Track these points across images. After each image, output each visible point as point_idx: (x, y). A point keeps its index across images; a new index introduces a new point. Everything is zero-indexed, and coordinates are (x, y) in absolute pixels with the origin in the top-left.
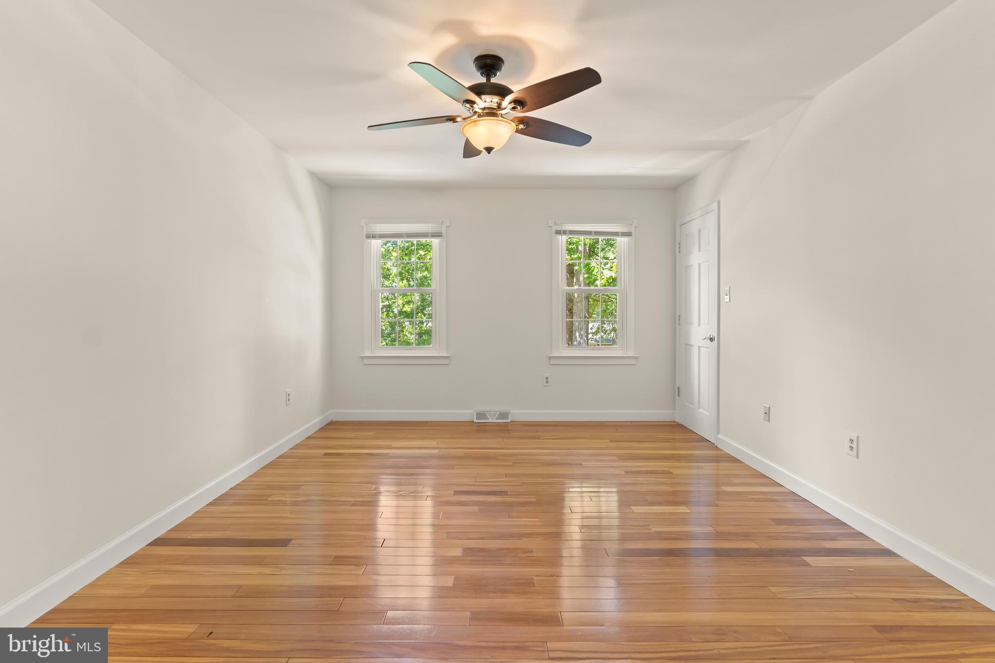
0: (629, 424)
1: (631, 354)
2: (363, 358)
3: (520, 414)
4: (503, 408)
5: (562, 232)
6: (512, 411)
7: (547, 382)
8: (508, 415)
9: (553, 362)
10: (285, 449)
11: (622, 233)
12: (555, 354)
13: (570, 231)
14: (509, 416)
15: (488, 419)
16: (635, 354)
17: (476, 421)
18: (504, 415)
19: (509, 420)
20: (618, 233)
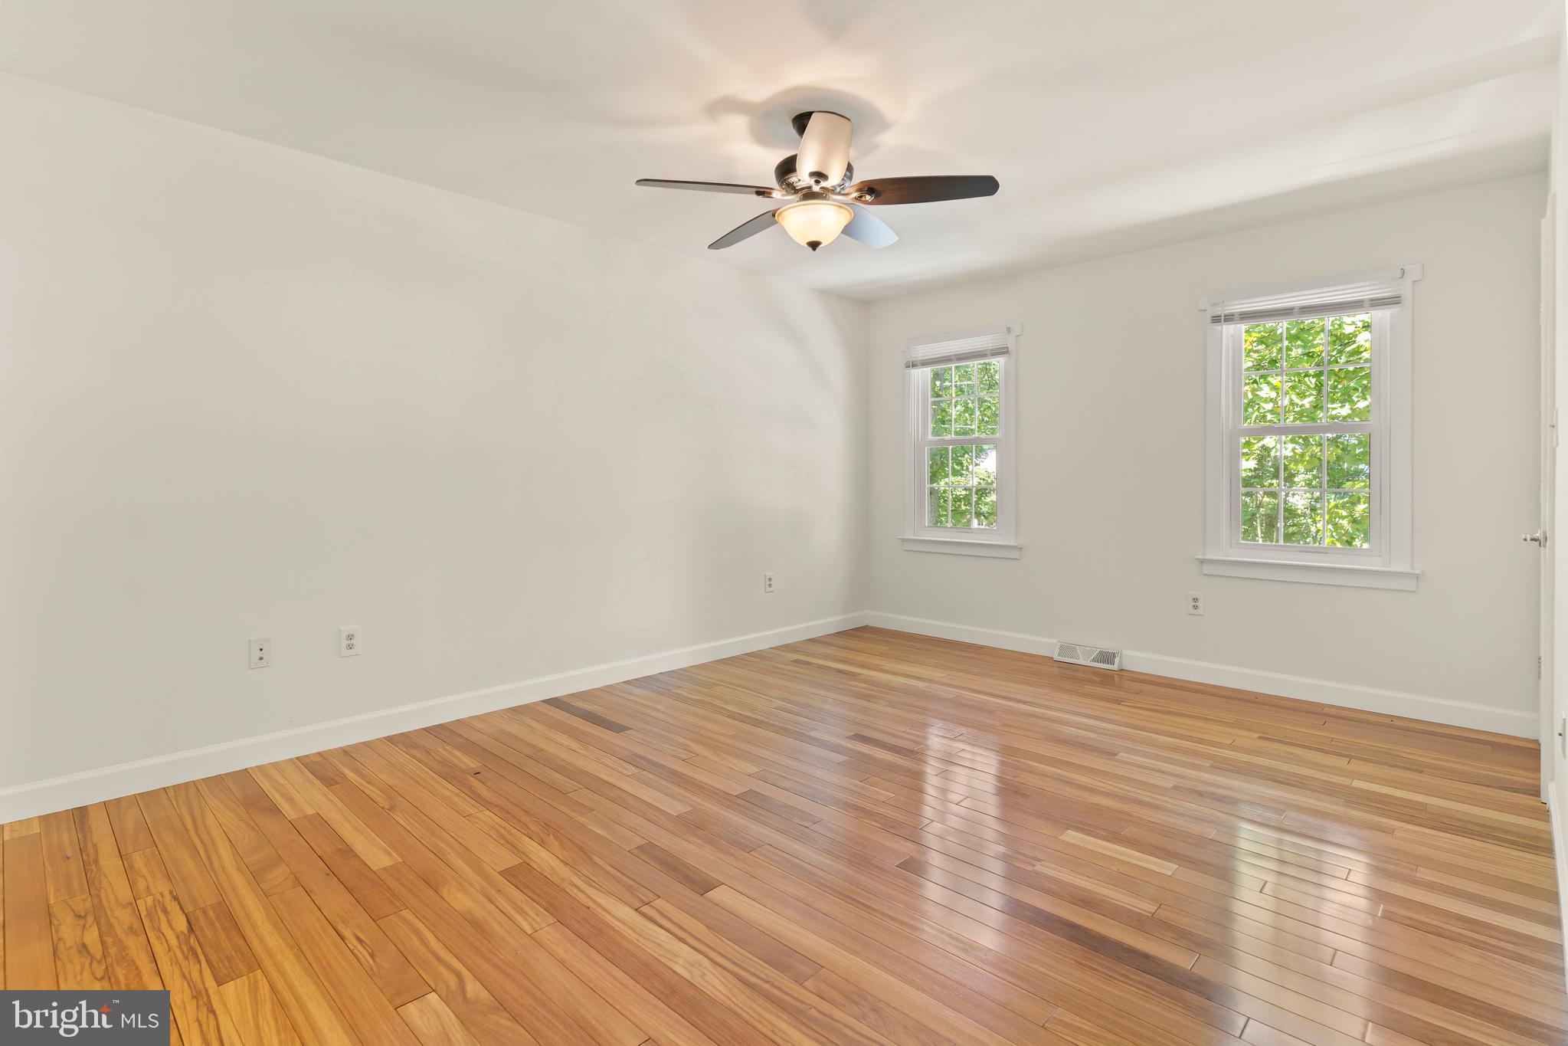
0: (1388, 721)
1: (1404, 567)
2: (904, 541)
3: (1138, 659)
4: (1109, 646)
5: (1223, 318)
6: (1127, 653)
7: (1195, 607)
8: (1114, 657)
9: (1208, 569)
10: (763, 646)
11: (1372, 300)
12: (1210, 555)
13: (1241, 314)
14: (1117, 660)
15: (1078, 658)
16: (1412, 568)
17: (1056, 657)
18: (1107, 657)
19: (1115, 667)
20: (1362, 301)
